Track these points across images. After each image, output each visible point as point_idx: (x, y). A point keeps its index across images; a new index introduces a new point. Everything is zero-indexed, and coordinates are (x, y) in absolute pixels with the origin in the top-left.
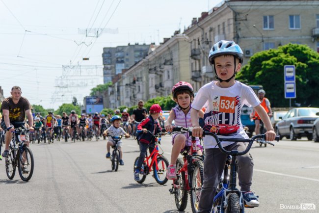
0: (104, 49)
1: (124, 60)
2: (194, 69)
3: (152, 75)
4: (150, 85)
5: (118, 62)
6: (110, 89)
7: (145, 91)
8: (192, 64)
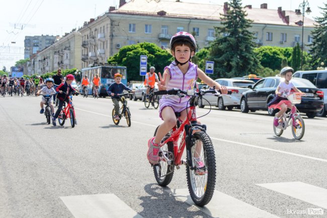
0: (26, 37)
1: (39, 45)
2: (84, 54)
3: (57, 56)
4: (55, 62)
5: (34, 46)
6: (28, 63)
7: (51, 65)
8: (83, 50)
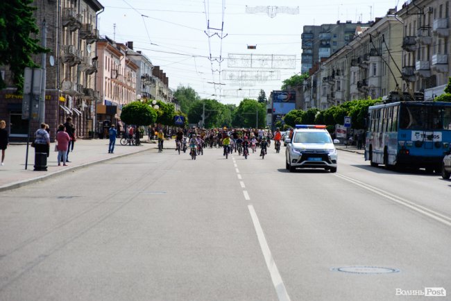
0: (305, 27)
1: (331, 43)
2: (407, 65)
3: (356, 69)
4: (352, 82)
5: (322, 46)
6: (305, 83)
7: (346, 89)
8: (405, 56)
